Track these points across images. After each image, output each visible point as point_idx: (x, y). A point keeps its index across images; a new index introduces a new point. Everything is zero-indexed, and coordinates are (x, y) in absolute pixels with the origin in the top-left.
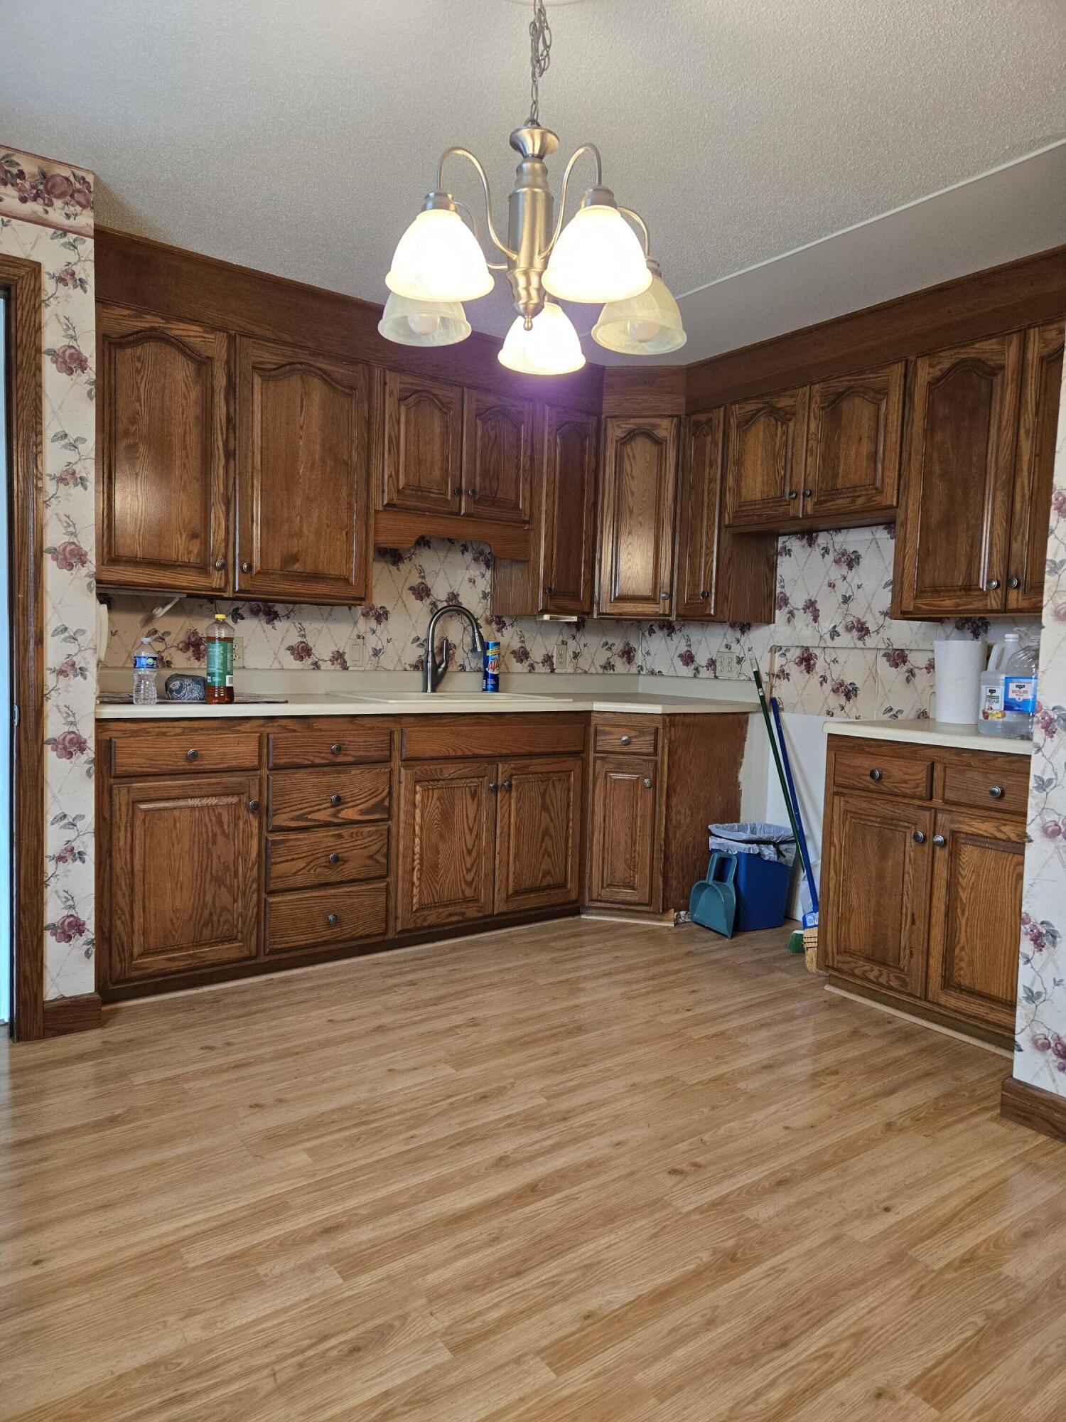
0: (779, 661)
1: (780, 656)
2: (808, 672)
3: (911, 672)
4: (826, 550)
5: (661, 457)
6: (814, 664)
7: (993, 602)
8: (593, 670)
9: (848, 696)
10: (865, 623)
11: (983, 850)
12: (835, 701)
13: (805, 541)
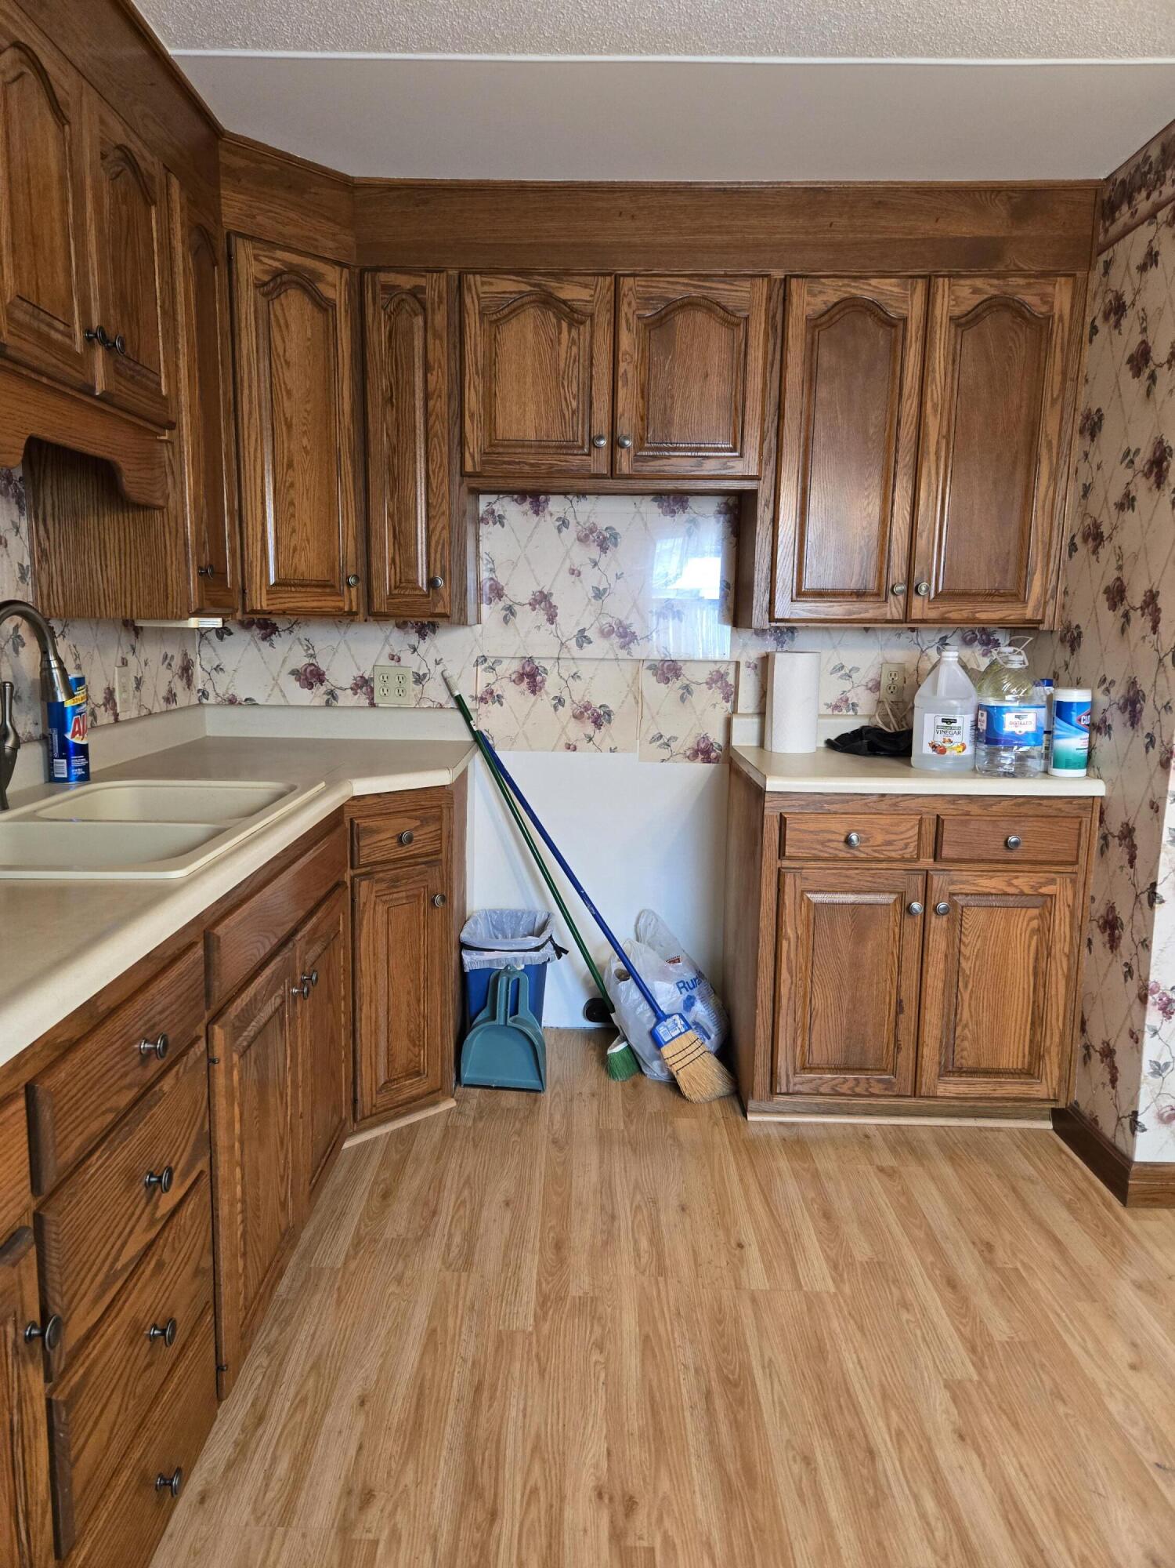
0: (484, 678)
1: (485, 670)
2: (534, 692)
3: (687, 689)
4: (564, 523)
5: (330, 333)
6: (543, 681)
7: (894, 609)
8: (156, 710)
9: (597, 722)
10: (630, 625)
11: (990, 910)
12: (577, 731)
13: (527, 506)
